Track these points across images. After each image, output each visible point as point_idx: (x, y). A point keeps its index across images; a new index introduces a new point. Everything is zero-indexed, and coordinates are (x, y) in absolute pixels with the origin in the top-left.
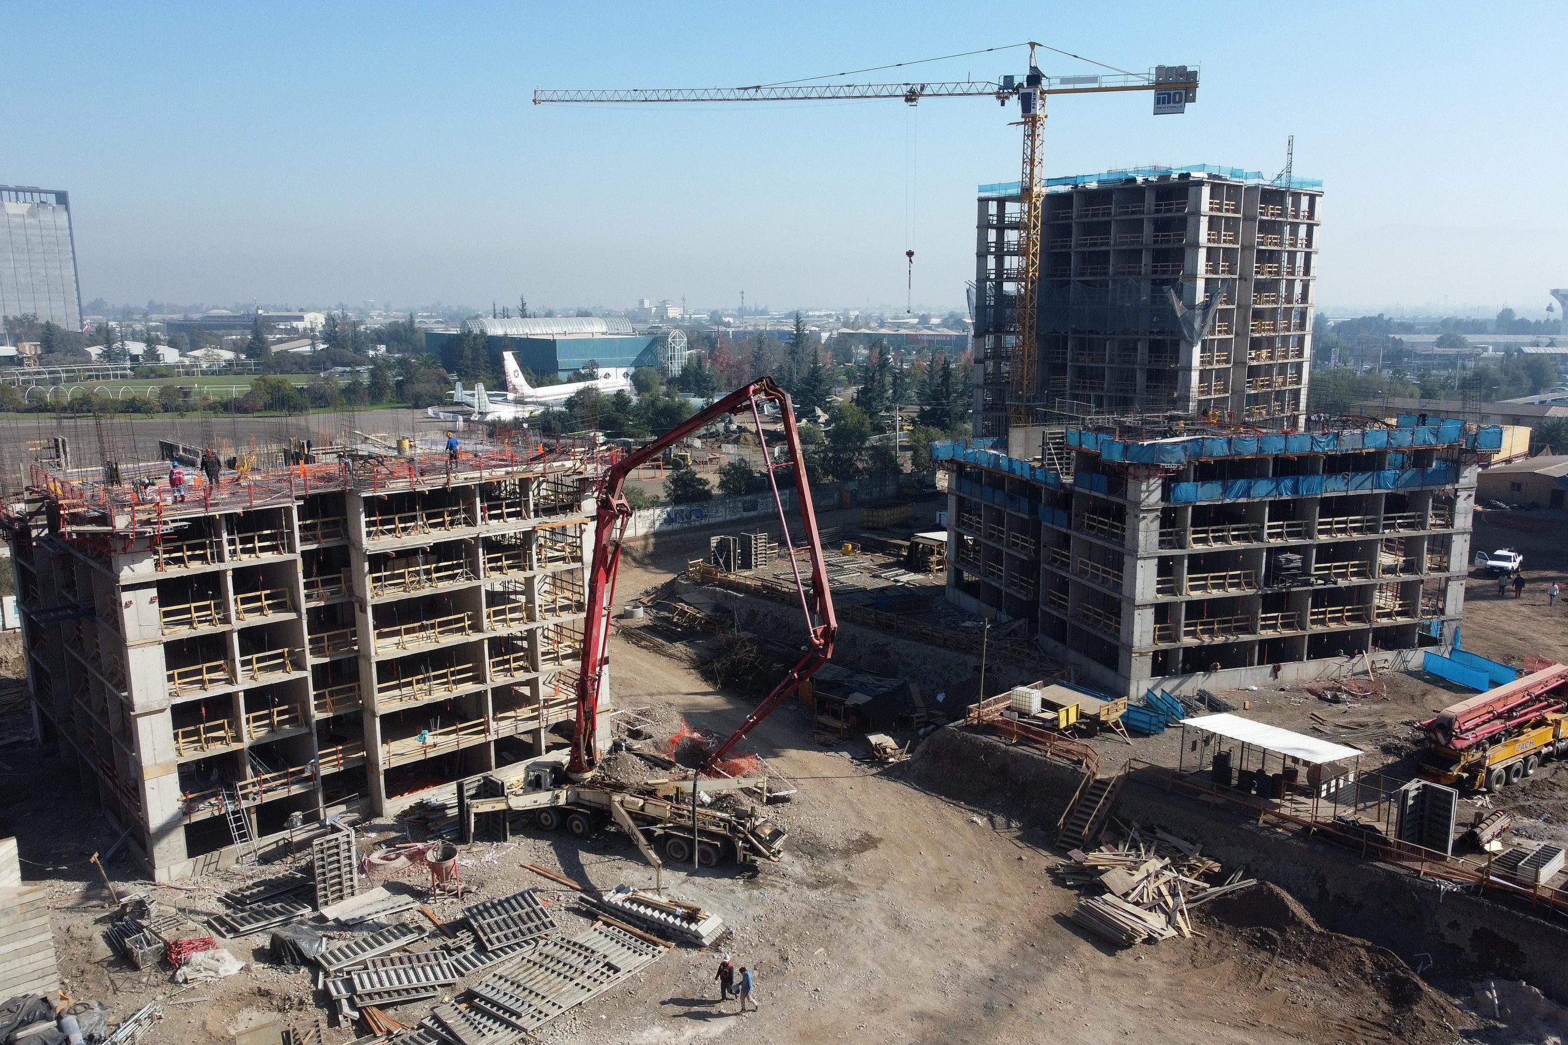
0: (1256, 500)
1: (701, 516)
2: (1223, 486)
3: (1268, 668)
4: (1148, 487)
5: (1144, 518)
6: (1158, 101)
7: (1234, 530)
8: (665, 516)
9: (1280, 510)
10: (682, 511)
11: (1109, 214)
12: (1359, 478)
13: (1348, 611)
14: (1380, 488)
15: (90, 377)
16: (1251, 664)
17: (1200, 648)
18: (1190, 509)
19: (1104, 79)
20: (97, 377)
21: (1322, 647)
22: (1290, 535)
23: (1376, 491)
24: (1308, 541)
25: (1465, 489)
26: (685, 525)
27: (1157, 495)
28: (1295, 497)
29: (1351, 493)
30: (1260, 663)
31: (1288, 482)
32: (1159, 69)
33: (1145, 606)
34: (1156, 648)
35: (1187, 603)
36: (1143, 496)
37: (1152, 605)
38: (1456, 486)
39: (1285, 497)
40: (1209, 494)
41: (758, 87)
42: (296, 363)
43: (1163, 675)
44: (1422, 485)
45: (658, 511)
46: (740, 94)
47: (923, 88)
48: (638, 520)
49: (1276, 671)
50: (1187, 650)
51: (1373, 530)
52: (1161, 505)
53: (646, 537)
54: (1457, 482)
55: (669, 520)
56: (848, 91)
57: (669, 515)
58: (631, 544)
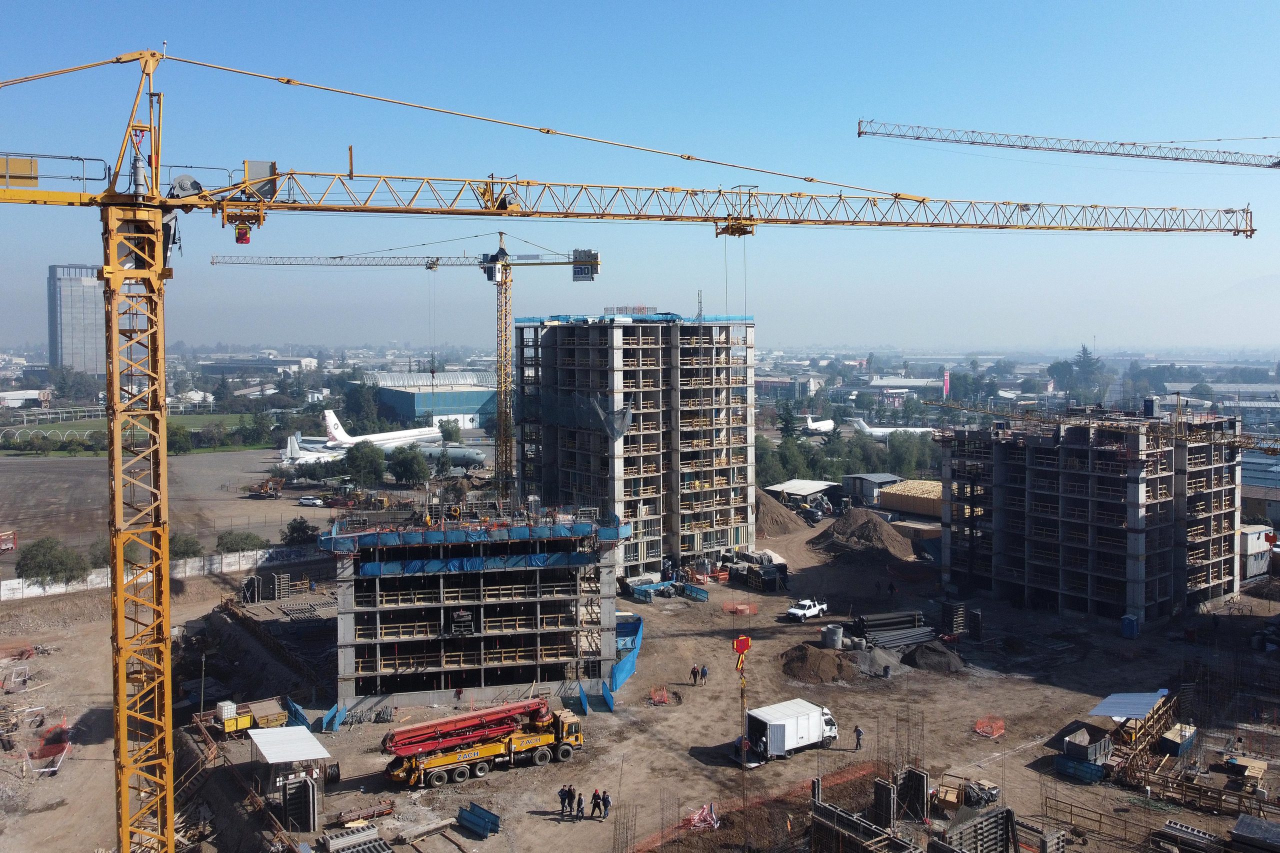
0: (431, 574)
1: (299, 555)
2: (402, 564)
3: (452, 692)
4: (343, 565)
5: (341, 586)
6: (575, 273)
7: (419, 594)
8: (267, 556)
9: (451, 582)
10: (283, 552)
11: (574, 344)
12: (515, 559)
13: (520, 652)
14: (532, 566)
15: (84, 417)
16: (439, 688)
17: (393, 676)
18: (377, 581)
19: (544, 257)
20: (90, 416)
21: (497, 678)
22: (463, 598)
23: (528, 568)
24: (476, 603)
25: (606, 567)
26: (285, 562)
27: (351, 570)
28: (462, 572)
29: (508, 569)
30: (446, 687)
31: (456, 563)
32: (575, 251)
33: (346, 646)
34: (356, 675)
35: (381, 644)
36: (339, 571)
37: (352, 646)
38: (598, 564)
39: (453, 572)
40: (391, 570)
41: (341, 257)
42: (244, 406)
43: (366, 695)
44: (569, 564)
45: (260, 552)
46: (330, 261)
47: (438, 259)
48: (241, 559)
49: (458, 694)
50: (383, 678)
51: (534, 594)
52: (354, 577)
53: (249, 571)
54: (599, 561)
55: (269, 560)
56: (393, 261)
57: (270, 555)
58: (234, 576)
